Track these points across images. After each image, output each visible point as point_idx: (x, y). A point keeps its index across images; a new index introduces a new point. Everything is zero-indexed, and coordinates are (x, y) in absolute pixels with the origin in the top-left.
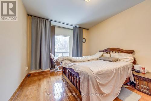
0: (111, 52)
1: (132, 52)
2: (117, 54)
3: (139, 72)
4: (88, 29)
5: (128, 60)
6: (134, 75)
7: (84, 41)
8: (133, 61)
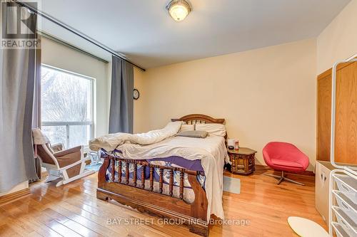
0: (194, 123)
1: (222, 121)
2: (203, 124)
3: (233, 149)
4: (144, 70)
5: (220, 133)
6: (229, 153)
7: (136, 96)
8: (224, 135)
